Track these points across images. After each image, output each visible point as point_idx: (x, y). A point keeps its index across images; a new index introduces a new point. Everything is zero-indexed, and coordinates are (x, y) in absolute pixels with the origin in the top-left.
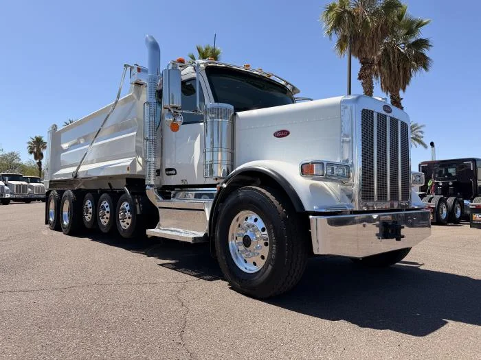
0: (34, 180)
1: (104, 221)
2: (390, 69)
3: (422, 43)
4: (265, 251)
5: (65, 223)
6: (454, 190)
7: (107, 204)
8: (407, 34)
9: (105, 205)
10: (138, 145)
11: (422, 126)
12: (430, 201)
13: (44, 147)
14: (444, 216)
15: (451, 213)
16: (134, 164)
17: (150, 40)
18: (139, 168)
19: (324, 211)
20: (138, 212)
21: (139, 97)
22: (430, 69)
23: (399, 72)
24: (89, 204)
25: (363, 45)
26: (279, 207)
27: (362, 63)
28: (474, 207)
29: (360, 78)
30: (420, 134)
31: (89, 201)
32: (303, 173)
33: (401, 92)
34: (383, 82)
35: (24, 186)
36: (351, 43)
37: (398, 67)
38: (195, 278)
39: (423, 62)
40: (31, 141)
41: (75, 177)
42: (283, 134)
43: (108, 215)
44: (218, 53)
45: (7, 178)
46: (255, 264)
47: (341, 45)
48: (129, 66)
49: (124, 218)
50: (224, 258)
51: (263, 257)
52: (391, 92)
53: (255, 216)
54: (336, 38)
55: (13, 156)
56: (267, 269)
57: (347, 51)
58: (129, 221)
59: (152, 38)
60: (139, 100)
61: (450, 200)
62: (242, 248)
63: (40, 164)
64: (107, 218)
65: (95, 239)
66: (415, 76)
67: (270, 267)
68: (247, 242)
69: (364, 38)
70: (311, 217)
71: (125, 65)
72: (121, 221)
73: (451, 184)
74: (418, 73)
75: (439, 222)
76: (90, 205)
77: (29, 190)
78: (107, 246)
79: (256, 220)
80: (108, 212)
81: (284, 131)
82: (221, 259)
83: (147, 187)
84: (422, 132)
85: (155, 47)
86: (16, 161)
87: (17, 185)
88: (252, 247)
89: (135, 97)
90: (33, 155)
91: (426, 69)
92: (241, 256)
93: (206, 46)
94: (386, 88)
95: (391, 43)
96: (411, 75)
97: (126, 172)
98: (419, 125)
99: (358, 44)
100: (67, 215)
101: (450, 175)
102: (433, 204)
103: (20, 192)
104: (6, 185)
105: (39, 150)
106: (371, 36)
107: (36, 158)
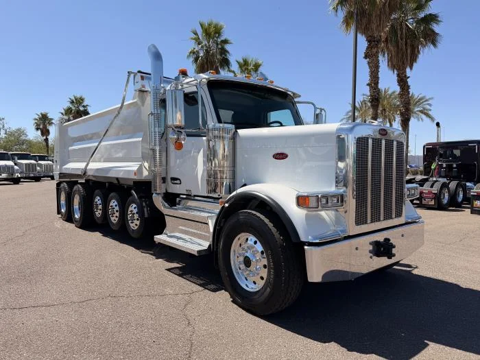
0: (42, 158)
1: (114, 219)
2: (398, 46)
3: (432, 18)
4: (264, 273)
5: (76, 216)
6: (458, 172)
7: (116, 203)
8: (415, 9)
9: (114, 204)
10: (144, 151)
11: (430, 99)
12: (432, 186)
13: (51, 124)
14: (445, 201)
15: (453, 197)
16: (140, 169)
17: (153, 50)
18: (146, 173)
19: (318, 241)
20: (146, 215)
21: (143, 102)
22: (438, 45)
23: (407, 50)
24: (98, 200)
25: (369, 22)
26: (277, 235)
27: (369, 41)
28: (476, 194)
29: (366, 57)
30: (428, 107)
31: (99, 198)
32: (299, 204)
33: (408, 70)
34: (390, 60)
35: (33, 165)
36: (357, 21)
37: (406, 44)
38: (201, 288)
39: (432, 38)
40: (37, 117)
41: (84, 174)
42: (281, 156)
43: (117, 214)
44: (221, 28)
45: (16, 158)
46: (255, 283)
47: (347, 22)
48: (132, 73)
49: (133, 220)
50: (226, 274)
51: (262, 278)
52: (398, 70)
53: (254, 239)
54: (342, 14)
55: (20, 132)
56: (266, 289)
57: (353, 28)
58: (138, 223)
59: (155, 47)
60: (143, 106)
61: (453, 185)
62: (243, 266)
63: (46, 140)
64: (116, 217)
65: (105, 235)
66: (423, 52)
67: (268, 290)
68: (247, 262)
69: (370, 15)
70: (306, 247)
71: (128, 72)
72: (130, 222)
73: (455, 166)
74: (426, 49)
75: (440, 207)
76: (99, 202)
77: (38, 168)
78: (117, 243)
79: (255, 243)
80: (117, 211)
81: (282, 154)
82: (224, 274)
83: (154, 195)
84: (430, 105)
85: (157, 56)
86: (23, 138)
87: (26, 164)
88: (252, 268)
89: (139, 103)
90: (39, 132)
91: (434, 45)
92: (243, 275)
93: (209, 21)
94: (393, 66)
95: (399, 19)
96: (419, 52)
97: (133, 177)
98: (427, 98)
99: (365, 21)
100: (78, 209)
101: (454, 156)
102: (435, 190)
103: (29, 171)
104: (16, 164)
105: (45, 127)
106: (378, 13)
107: (43, 134)
